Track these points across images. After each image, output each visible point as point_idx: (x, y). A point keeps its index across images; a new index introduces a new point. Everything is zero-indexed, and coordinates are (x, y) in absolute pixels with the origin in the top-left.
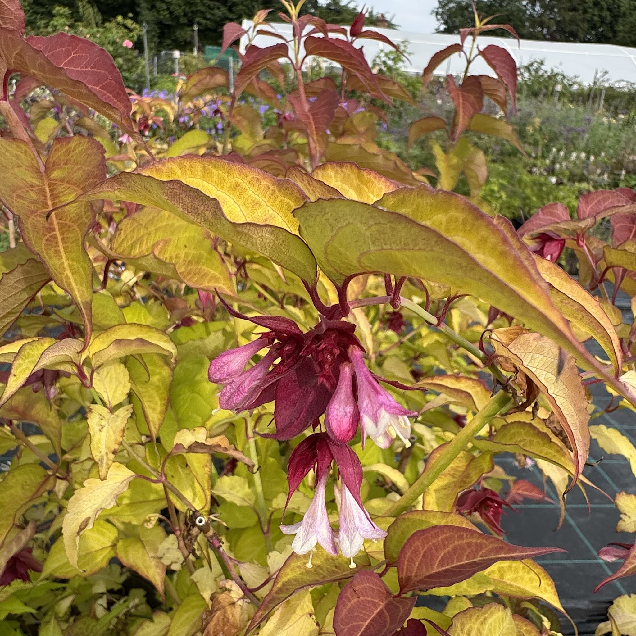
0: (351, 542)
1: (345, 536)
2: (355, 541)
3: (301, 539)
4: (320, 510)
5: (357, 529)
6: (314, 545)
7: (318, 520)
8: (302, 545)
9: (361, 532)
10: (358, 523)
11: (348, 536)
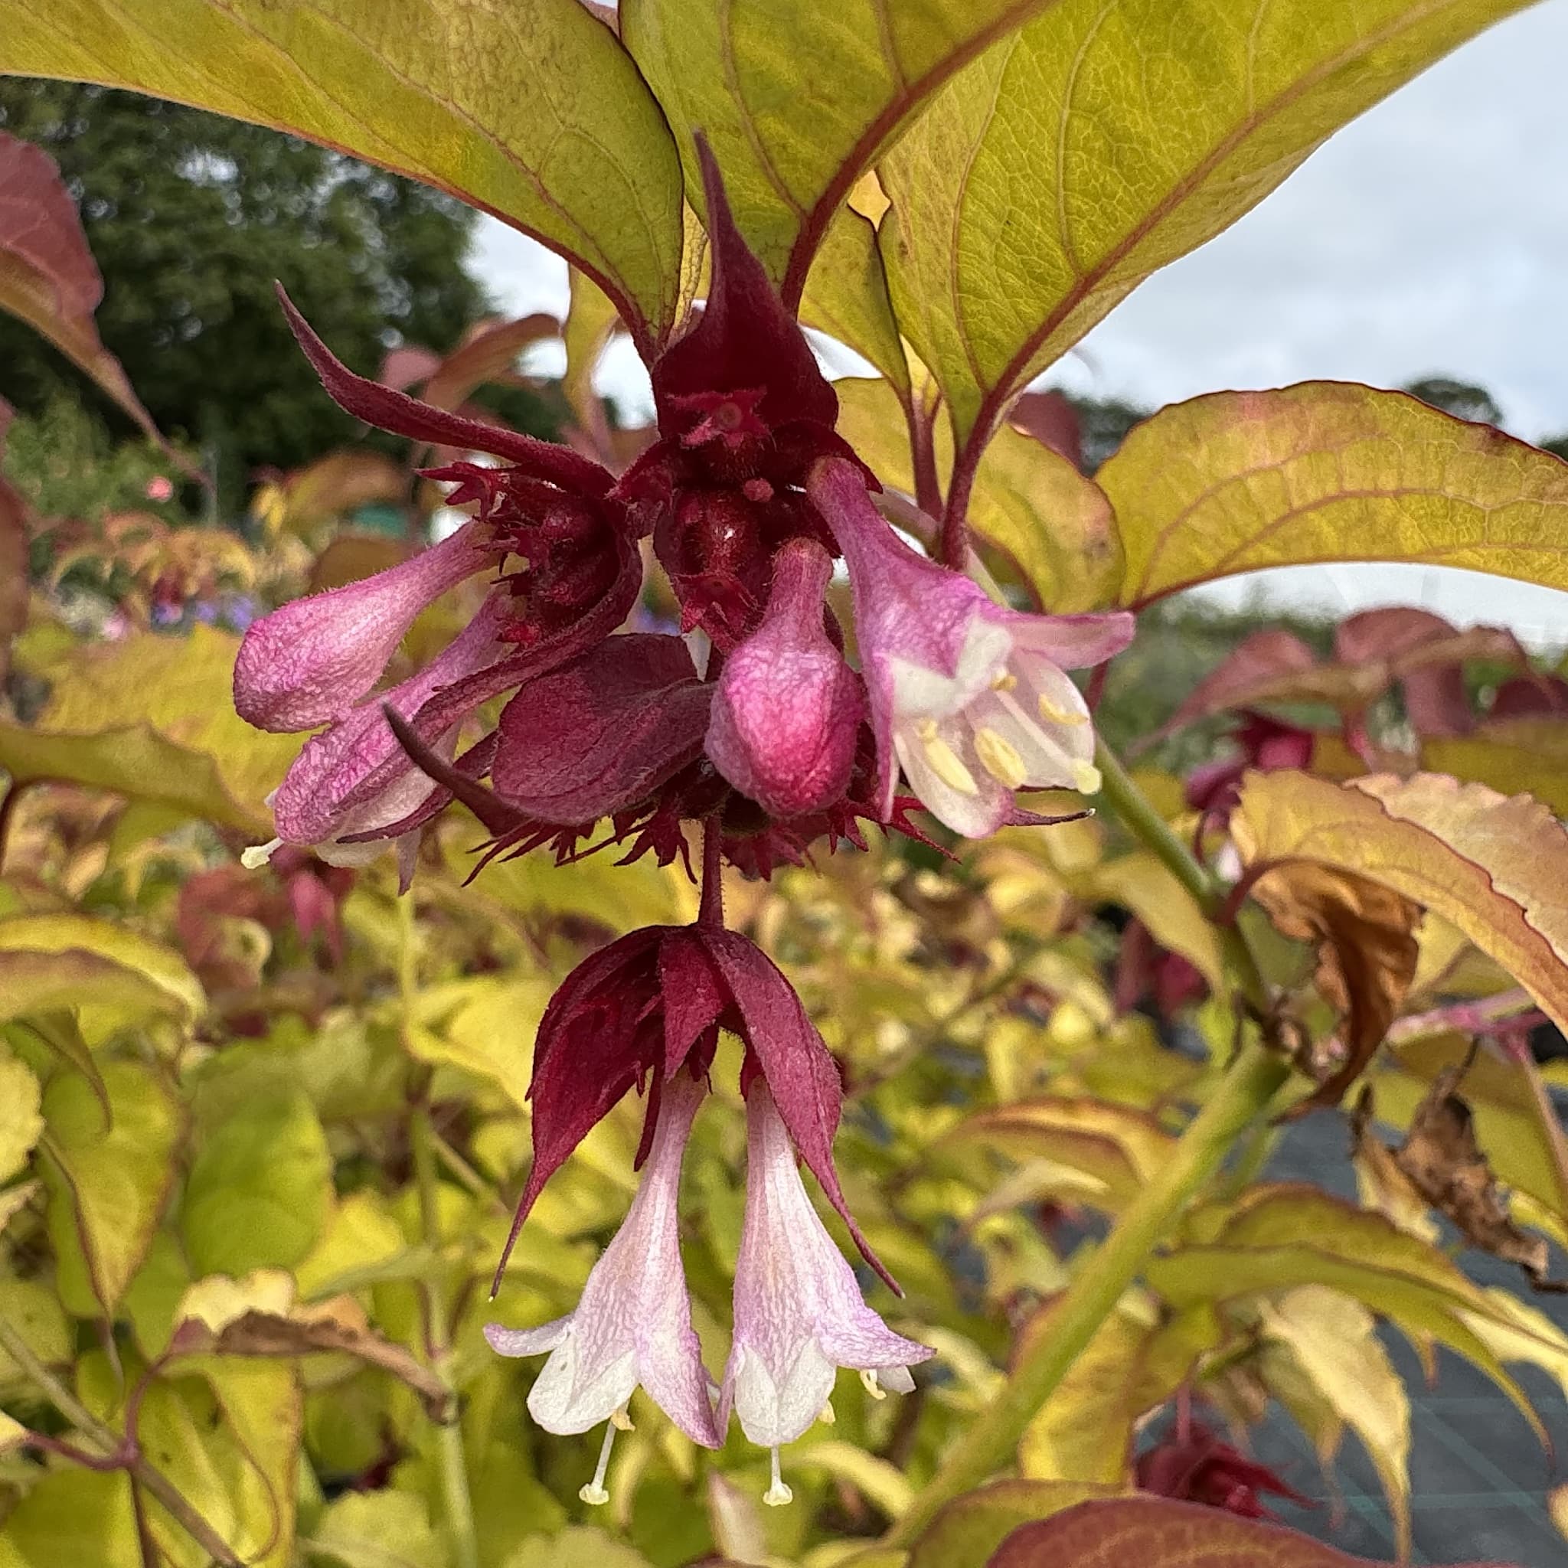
0: (784, 1382)
1: (756, 1361)
2: (798, 1380)
3: (570, 1372)
4: (655, 1250)
5: (809, 1331)
6: (623, 1398)
7: (647, 1295)
8: (574, 1399)
9: (826, 1339)
10: (812, 1305)
11: (769, 1359)
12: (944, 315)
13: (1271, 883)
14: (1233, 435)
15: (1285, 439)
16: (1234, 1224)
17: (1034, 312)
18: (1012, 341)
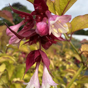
12: (58, 8)
13: (84, 53)
14: (80, 19)
15: (84, 18)
16: (82, 78)
17: (65, 6)
18: (63, 9)
